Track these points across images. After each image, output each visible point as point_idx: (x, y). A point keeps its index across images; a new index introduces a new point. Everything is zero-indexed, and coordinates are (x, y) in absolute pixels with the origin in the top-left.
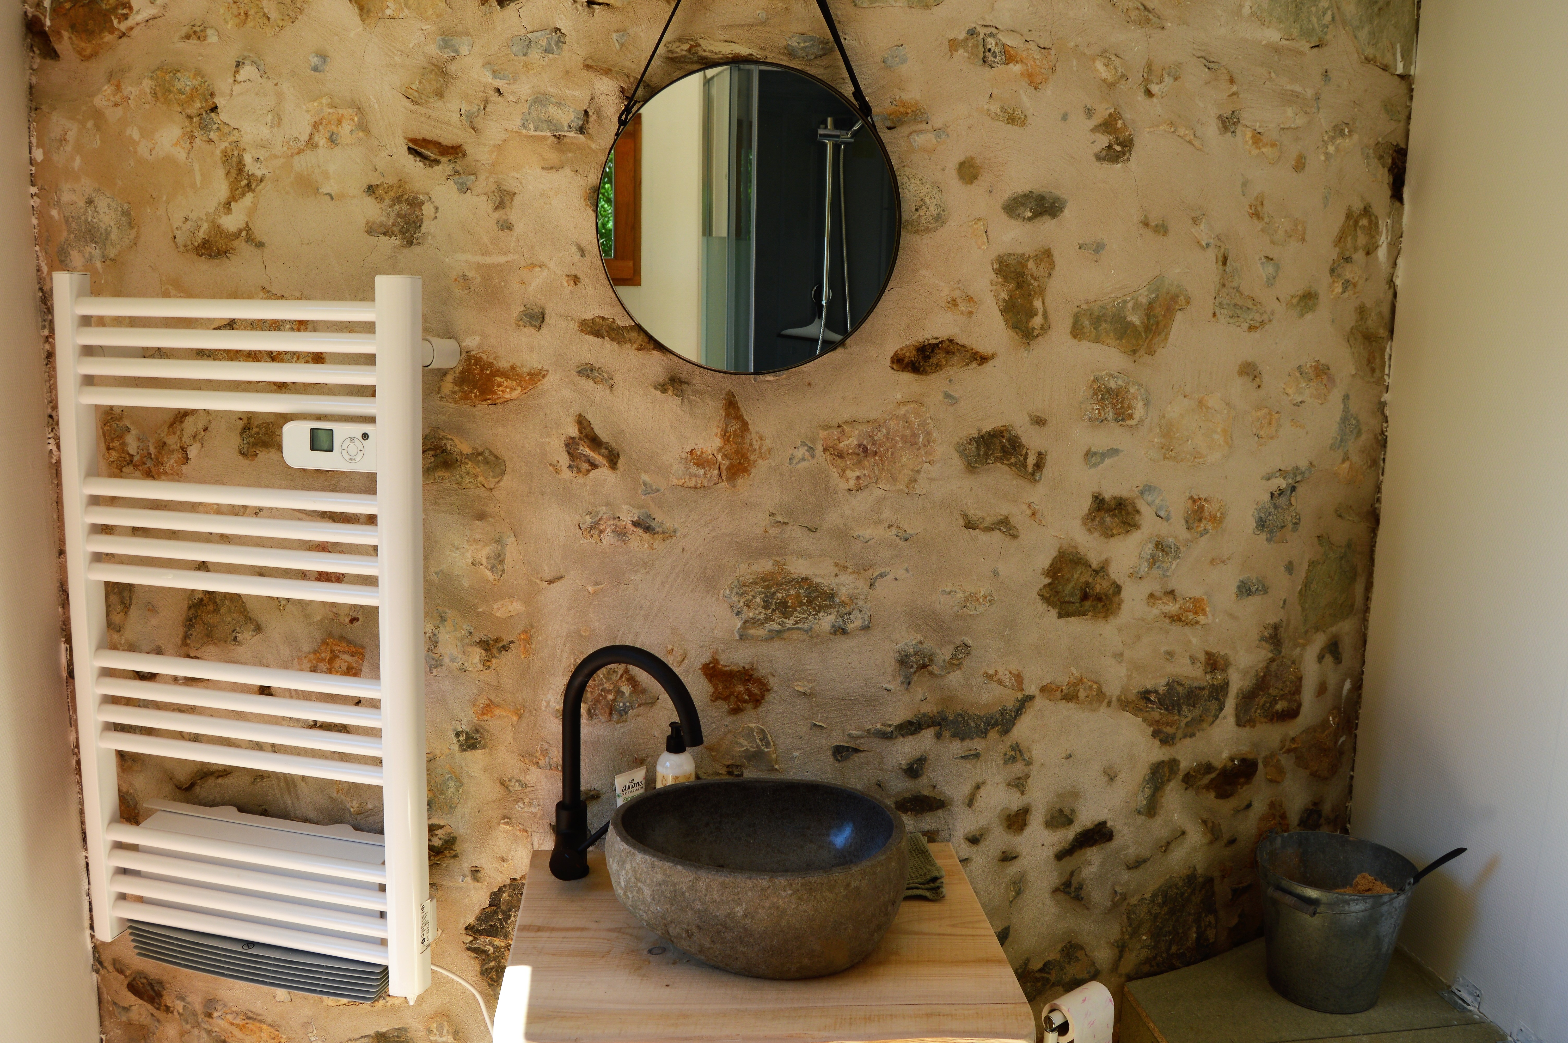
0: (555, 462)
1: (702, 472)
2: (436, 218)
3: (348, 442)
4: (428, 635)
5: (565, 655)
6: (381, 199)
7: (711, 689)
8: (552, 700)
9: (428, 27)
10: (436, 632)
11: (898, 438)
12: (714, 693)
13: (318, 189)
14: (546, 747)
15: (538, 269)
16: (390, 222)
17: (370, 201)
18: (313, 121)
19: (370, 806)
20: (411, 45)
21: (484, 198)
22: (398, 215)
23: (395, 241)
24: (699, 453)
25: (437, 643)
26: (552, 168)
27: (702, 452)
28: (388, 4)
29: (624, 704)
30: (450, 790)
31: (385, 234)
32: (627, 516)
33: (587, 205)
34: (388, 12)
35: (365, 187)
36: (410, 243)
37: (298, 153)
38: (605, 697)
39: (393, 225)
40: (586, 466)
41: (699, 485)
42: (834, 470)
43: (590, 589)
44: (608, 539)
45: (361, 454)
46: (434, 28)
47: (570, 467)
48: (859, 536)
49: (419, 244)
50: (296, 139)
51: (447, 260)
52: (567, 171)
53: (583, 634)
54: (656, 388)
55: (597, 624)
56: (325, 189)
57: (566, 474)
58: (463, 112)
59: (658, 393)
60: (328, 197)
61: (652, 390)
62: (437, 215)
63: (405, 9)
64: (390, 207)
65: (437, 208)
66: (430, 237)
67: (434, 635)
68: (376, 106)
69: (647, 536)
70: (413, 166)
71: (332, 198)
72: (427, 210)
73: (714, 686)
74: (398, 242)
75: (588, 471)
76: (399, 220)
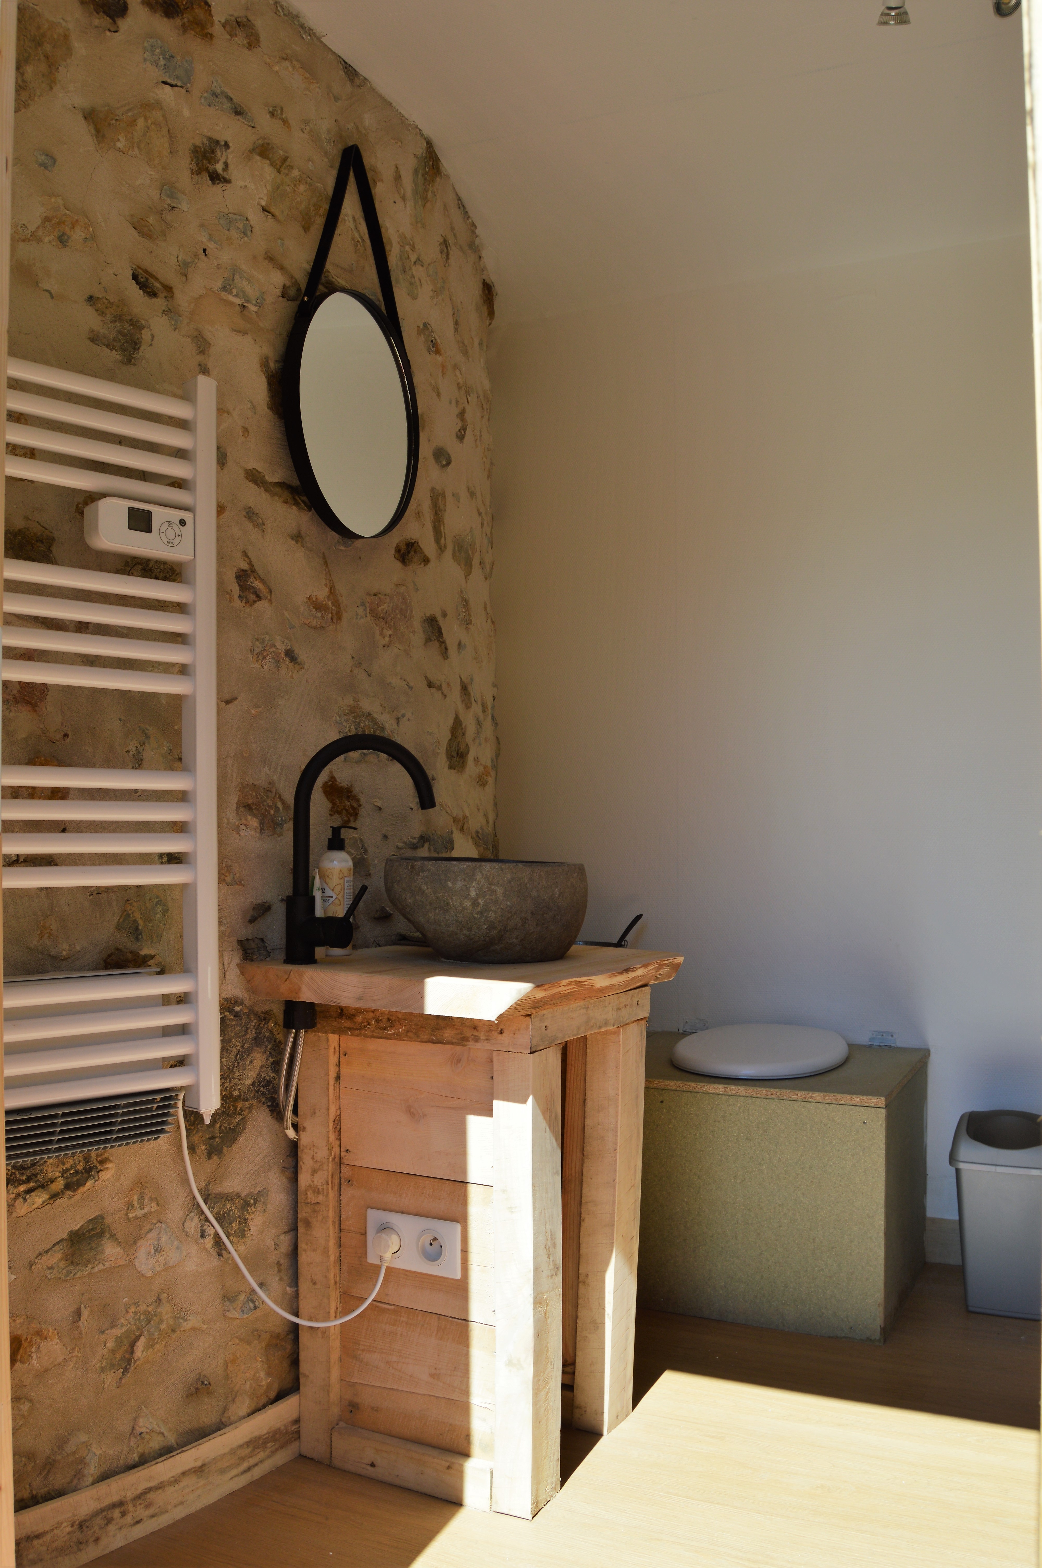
0: (230, 591)
1: (319, 615)
2: (151, 345)
3: (166, 525)
4: (131, 753)
5: (235, 775)
6: (101, 313)
7: (330, 805)
8: (231, 817)
9: (153, 173)
10: (141, 749)
11: (397, 611)
12: (332, 808)
13: (37, 283)
14: (230, 863)
15: (226, 415)
16: (111, 337)
17: (90, 310)
18: (45, 214)
19: (78, 948)
20: (138, 183)
21: (189, 340)
22: (120, 332)
23: (116, 356)
24: (314, 599)
25: (142, 760)
26: (239, 332)
27: (317, 599)
28: (120, 137)
29: (282, 819)
30: (158, 916)
31: (107, 346)
32: (281, 647)
33: (262, 371)
34: (119, 145)
35: (86, 296)
36: (129, 361)
37: (24, 241)
38: (269, 813)
39: (114, 340)
40: (252, 597)
41: (318, 626)
42: (377, 628)
43: (253, 711)
44: (269, 665)
45: (178, 539)
46: (157, 177)
47: (240, 596)
48: (390, 683)
49: (134, 365)
50: (24, 226)
51: (157, 386)
52: (248, 339)
53: (245, 755)
54: (292, 538)
55: (254, 746)
56: (46, 286)
57: (238, 603)
58: (180, 258)
59: (294, 542)
60: (47, 294)
61: (289, 540)
62: (153, 342)
63: (136, 149)
64: (111, 322)
65: (153, 336)
66: (144, 361)
67: (139, 752)
68: (103, 224)
69: (291, 665)
70: (134, 292)
71: (52, 297)
72: (146, 335)
73: (331, 802)
74: (119, 357)
75: (255, 602)
76: (121, 337)
